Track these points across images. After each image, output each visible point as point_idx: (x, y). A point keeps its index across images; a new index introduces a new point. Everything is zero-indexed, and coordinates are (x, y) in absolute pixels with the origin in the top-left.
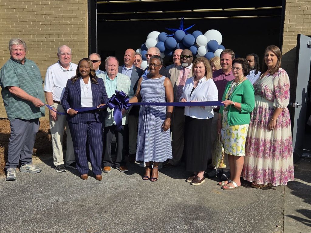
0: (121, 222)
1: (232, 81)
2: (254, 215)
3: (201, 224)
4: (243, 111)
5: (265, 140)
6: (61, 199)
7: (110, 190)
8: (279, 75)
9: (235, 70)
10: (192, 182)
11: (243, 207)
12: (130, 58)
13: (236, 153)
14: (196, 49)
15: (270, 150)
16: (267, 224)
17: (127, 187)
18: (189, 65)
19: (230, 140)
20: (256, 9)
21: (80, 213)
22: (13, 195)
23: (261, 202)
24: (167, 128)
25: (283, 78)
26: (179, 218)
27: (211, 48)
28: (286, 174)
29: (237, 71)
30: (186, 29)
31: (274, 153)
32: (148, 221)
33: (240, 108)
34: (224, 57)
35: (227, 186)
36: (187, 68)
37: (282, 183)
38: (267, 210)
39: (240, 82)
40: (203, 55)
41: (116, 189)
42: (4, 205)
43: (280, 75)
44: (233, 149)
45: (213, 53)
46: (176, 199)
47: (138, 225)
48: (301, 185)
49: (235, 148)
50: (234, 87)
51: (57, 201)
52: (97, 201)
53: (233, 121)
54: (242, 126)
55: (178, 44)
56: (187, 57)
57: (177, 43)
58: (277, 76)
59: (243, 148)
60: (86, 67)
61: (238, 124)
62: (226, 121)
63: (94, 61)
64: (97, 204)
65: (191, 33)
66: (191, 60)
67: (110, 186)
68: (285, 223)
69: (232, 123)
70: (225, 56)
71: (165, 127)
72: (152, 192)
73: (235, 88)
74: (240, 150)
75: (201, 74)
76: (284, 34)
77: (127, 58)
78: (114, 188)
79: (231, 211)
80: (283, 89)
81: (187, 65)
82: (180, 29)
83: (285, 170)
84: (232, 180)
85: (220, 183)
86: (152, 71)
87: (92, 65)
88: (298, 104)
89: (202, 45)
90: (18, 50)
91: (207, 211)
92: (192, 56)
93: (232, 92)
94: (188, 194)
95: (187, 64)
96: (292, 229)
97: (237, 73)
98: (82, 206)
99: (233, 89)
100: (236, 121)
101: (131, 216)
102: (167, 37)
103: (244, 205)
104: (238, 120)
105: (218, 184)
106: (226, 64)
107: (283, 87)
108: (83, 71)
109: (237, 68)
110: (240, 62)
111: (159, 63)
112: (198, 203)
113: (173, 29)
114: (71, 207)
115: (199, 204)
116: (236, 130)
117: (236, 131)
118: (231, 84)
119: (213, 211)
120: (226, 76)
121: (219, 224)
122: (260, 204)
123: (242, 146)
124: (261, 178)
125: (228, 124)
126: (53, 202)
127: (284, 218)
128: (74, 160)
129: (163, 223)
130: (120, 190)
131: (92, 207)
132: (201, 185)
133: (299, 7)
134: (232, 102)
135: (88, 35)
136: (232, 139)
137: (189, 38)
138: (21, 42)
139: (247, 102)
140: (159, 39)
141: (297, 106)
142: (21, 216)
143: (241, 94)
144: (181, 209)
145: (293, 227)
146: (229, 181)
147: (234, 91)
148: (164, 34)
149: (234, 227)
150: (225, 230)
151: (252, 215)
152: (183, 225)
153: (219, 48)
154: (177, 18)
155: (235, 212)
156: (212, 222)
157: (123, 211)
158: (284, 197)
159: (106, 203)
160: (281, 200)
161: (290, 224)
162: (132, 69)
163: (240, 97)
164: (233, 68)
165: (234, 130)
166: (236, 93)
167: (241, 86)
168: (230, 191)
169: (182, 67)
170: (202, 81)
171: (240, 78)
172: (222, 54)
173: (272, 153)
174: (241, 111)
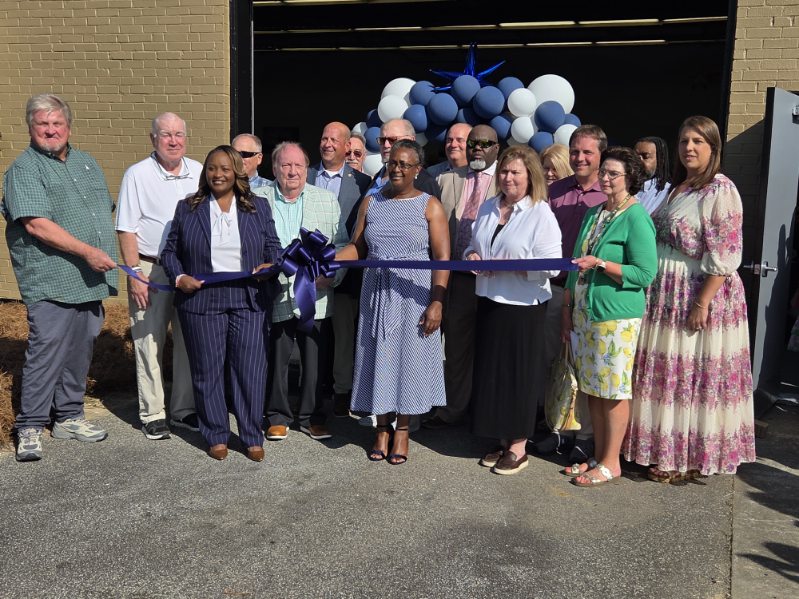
0: (311, 569)
1: (599, 206)
2: (656, 551)
3: (519, 574)
4: (626, 284)
5: (680, 358)
6: (158, 509)
7: (285, 487)
8: (714, 191)
9: (606, 178)
10: (496, 466)
11: (625, 530)
12: (336, 146)
13: (610, 393)
14: (509, 124)
15: (694, 383)
16: (687, 574)
17: (328, 477)
18: (487, 166)
19: (593, 358)
20: (661, 24)
21: (207, 546)
22: (33, 499)
23: (672, 518)
24: (432, 326)
25: (726, 198)
26: (461, 559)
27: (545, 121)
28: (735, 445)
29: (611, 180)
30: (482, 73)
31: (704, 392)
32: (381, 568)
33: (620, 277)
34: (579, 146)
35: (586, 477)
36: (485, 171)
37: (724, 468)
38: (689, 539)
39: (618, 209)
40: (524, 139)
41: (300, 484)
42: (11, 525)
43: (717, 192)
44: (601, 381)
45: (550, 135)
46: (454, 510)
49: (606, 379)
50: (603, 222)
51: (149, 515)
52: (251, 516)
53: (602, 311)
54: (624, 323)
55: (462, 110)
56: (485, 145)
57: (459, 109)
58: (710, 194)
59: (626, 378)
60: (224, 169)
61: (614, 318)
62: (583, 310)
63: (246, 155)
64: (250, 522)
65: (495, 84)
66: (493, 151)
67: (284, 475)
68: (735, 573)
69: (598, 315)
70: (581, 142)
71: (428, 325)
72: (392, 492)
73: (607, 225)
74: (621, 385)
75: (516, 190)
76: (733, 88)
77: (327, 145)
78: (296, 481)
79: (596, 542)
80: (725, 226)
81: (483, 164)
82: (466, 74)
83: (732, 435)
84: (599, 463)
85: (568, 470)
86: (396, 180)
87: (240, 165)
88: (767, 265)
89: (523, 113)
90: (51, 125)
91: (535, 540)
92: (496, 141)
93: (598, 235)
94: (485, 498)
95: (484, 162)
96: (753, 589)
97: (612, 186)
98: (212, 526)
99: (601, 228)
100: (609, 311)
101: (340, 554)
102: (433, 93)
103: (628, 526)
104: (613, 308)
105: (563, 472)
106: (585, 163)
107: (724, 222)
108: (215, 178)
109: (613, 173)
110: (620, 157)
111: (413, 160)
112: (512, 521)
113: (450, 74)
114: (185, 530)
115: (513, 524)
116: (609, 332)
117: (610, 336)
118: (597, 215)
119: (548, 542)
120: (585, 193)
121: (565, 575)
122: (670, 524)
123: (625, 375)
124: (671, 455)
125: (589, 319)
126: (137, 516)
127: (731, 559)
128: (193, 409)
129: (420, 571)
130: (309, 486)
131: (239, 531)
132: (520, 474)
133: (772, 19)
134: (598, 260)
135: (229, 87)
136: (599, 356)
137: (490, 96)
138: (58, 103)
139: (637, 260)
140: (413, 98)
141: (766, 271)
142: (55, 553)
143: (623, 240)
144: (467, 537)
145: (754, 583)
146: (591, 465)
147: (604, 233)
148: (426, 87)
149: (603, 582)
150: (581, 590)
151: (649, 553)
152: (472, 579)
153: (565, 123)
154: (460, 44)
155: (607, 545)
156: (546, 569)
157: (318, 542)
158: (732, 505)
159: (274, 520)
160: (725, 514)
161: (746, 575)
162: (342, 175)
163: (620, 248)
164: (602, 172)
165: (604, 332)
166: (608, 237)
167: (623, 221)
168: (593, 489)
169: (470, 171)
170: (521, 207)
171: (619, 199)
172: (574, 137)
173: (700, 391)
174: (621, 285)
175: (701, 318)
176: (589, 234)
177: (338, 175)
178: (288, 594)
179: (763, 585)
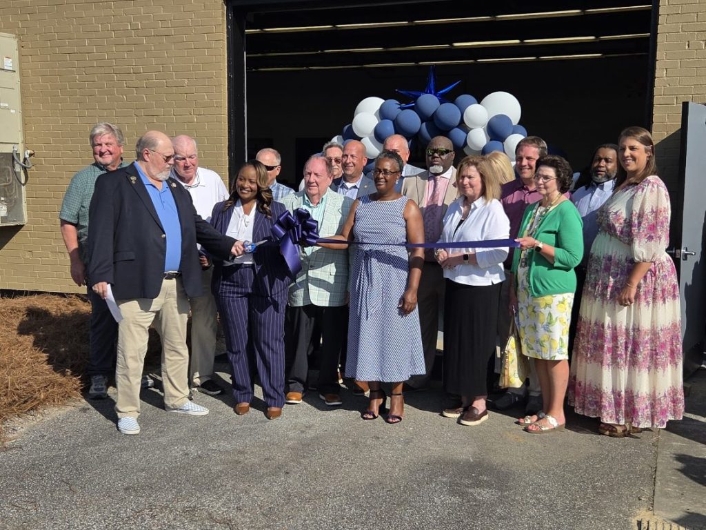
0: (320, 491)
1: (536, 203)
2: (593, 478)
3: (485, 494)
6: (193, 450)
7: (291, 434)
9: (541, 181)
10: (461, 418)
11: (568, 464)
12: (355, 161)
13: (550, 355)
14: (465, 134)
15: (626, 348)
16: (618, 494)
17: (325, 428)
18: (445, 170)
19: (535, 328)
20: (598, 40)
21: (236, 475)
22: (94, 444)
23: (608, 455)
24: (409, 307)
25: (653, 195)
26: (438, 484)
27: (496, 132)
29: (545, 183)
30: (441, 92)
31: (635, 357)
32: (374, 490)
33: (552, 258)
34: (522, 154)
35: (536, 425)
36: (442, 175)
37: (656, 423)
38: (621, 470)
39: (551, 205)
40: (478, 147)
41: (302, 432)
42: (81, 461)
44: (542, 346)
45: (501, 143)
46: (429, 450)
47: (356, 497)
48: (695, 423)
49: (546, 344)
50: (540, 216)
51: (187, 454)
52: (267, 454)
53: (540, 288)
54: (559, 297)
55: (424, 124)
56: (442, 153)
57: (422, 122)
58: (640, 192)
59: (562, 342)
60: (251, 181)
61: (551, 293)
62: (525, 289)
64: (267, 459)
65: (453, 101)
66: (448, 158)
67: (289, 425)
68: (658, 493)
69: (537, 291)
70: (524, 149)
71: (406, 306)
72: (378, 438)
73: (542, 218)
74: (558, 348)
75: (472, 191)
76: (655, 101)
77: (349, 161)
78: (299, 429)
79: (544, 471)
80: (647, 219)
81: (440, 169)
82: (427, 93)
83: (662, 395)
84: (546, 414)
85: (522, 421)
86: (380, 185)
88: (687, 250)
89: (477, 125)
90: (104, 145)
91: (496, 471)
92: (452, 149)
93: (535, 226)
94: (454, 441)
95: (442, 167)
96: (671, 504)
97: (546, 188)
98: (238, 462)
99: (538, 221)
100: (546, 288)
101: (341, 481)
102: (400, 110)
103: (571, 461)
104: (550, 285)
105: (518, 423)
106: (528, 167)
108: (243, 188)
109: (546, 177)
110: (552, 164)
112: (477, 458)
113: (413, 93)
114: (217, 464)
115: (478, 460)
116: (547, 305)
117: (548, 308)
118: (534, 211)
120: (529, 193)
121: (521, 495)
122: (606, 460)
123: (561, 339)
125: (530, 295)
126: (178, 455)
127: (654, 484)
129: (405, 492)
130: (310, 434)
131: (259, 465)
132: (481, 424)
133: (687, 43)
135: (227, 109)
136: (540, 325)
137: (449, 112)
139: (565, 245)
140: (382, 114)
141: (686, 255)
142: (120, 480)
143: (555, 230)
144: (441, 469)
145: (672, 499)
146: (541, 416)
147: (540, 225)
148: (393, 104)
149: (550, 499)
150: (533, 505)
151: (588, 479)
152: (447, 497)
153: (513, 133)
154: (417, 62)
155: (554, 474)
156: (506, 491)
157: (322, 472)
158: (657, 446)
159: (286, 458)
160: (651, 452)
161: (666, 495)
162: (358, 187)
163: (554, 235)
164: (537, 176)
165: (543, 306)
166: (544, 227)
167: (555, 215)
168: (542, 435)
169: (430, 176)
170: (477, 206)
171: (552, 197)
172: (519, 146)
173: (631, 356)
174: (553, 265)
175: (629, 295)
176: (529, 225)
177: (355, 187)
178: (304, 507)
179: (679, 501)
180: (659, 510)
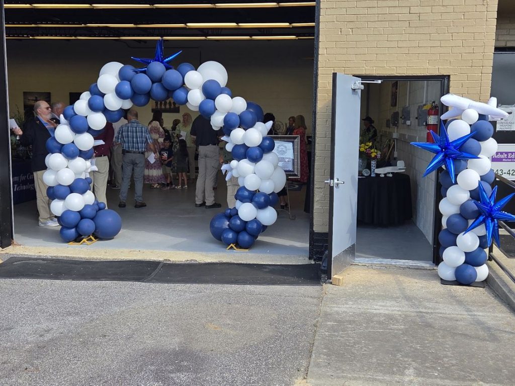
2: (267, 356)
3: (182, 377)
7: (30, 339)
11: (251, 346)
14: (186, 93)
16: (284, 368)
17: (62, 330)
23: (280, 337)
26: (146, 372)
30: (167, 60)
32: (93, 383)
38: (288, 347)
40: (196, 104)
41: (41, 336)
45: (212, 101)
46: (145, 343)
52: (5, 358)
57: (152, 83)
64: (4, 363)
65: (176, 68)
67: (30, 331)
68: (312, 364)
72: (105, 336)
76: (320, 72)
78: (38, 334)
79: (232, 354)
82: (156, 61)
88: (338, 180)
89: (194, 86)
91: (195, 357)
94: (166, 334)
96: (320, 372)
101: (66, 377)
102: (135, 73)
103: (254, 343)
112: (182, 347)
113: (145, 60)
119: (203, 357)
121: (211, 375)
122: (279, 340)
127: (311, 356)
129: (118, 382)
130: (48, 336)
133: (340, 30)
140: (122, 76)
141: (337, 184)
144: (151, 359)
145: (321, 369)
148: (130, 70)
149: (233, 377)
150: (219, 383)
151: (263, 358)
152: (152, 383)
153: (221, 94)
154: (162, 37)
155: (239, 355)
156: (199, 373)
157: (51, 371)
158: (317, 326)
159: (21, 360)
160: (312, 331)
161: (318, 365)
179: (326, 369)
180: (311, 378)
